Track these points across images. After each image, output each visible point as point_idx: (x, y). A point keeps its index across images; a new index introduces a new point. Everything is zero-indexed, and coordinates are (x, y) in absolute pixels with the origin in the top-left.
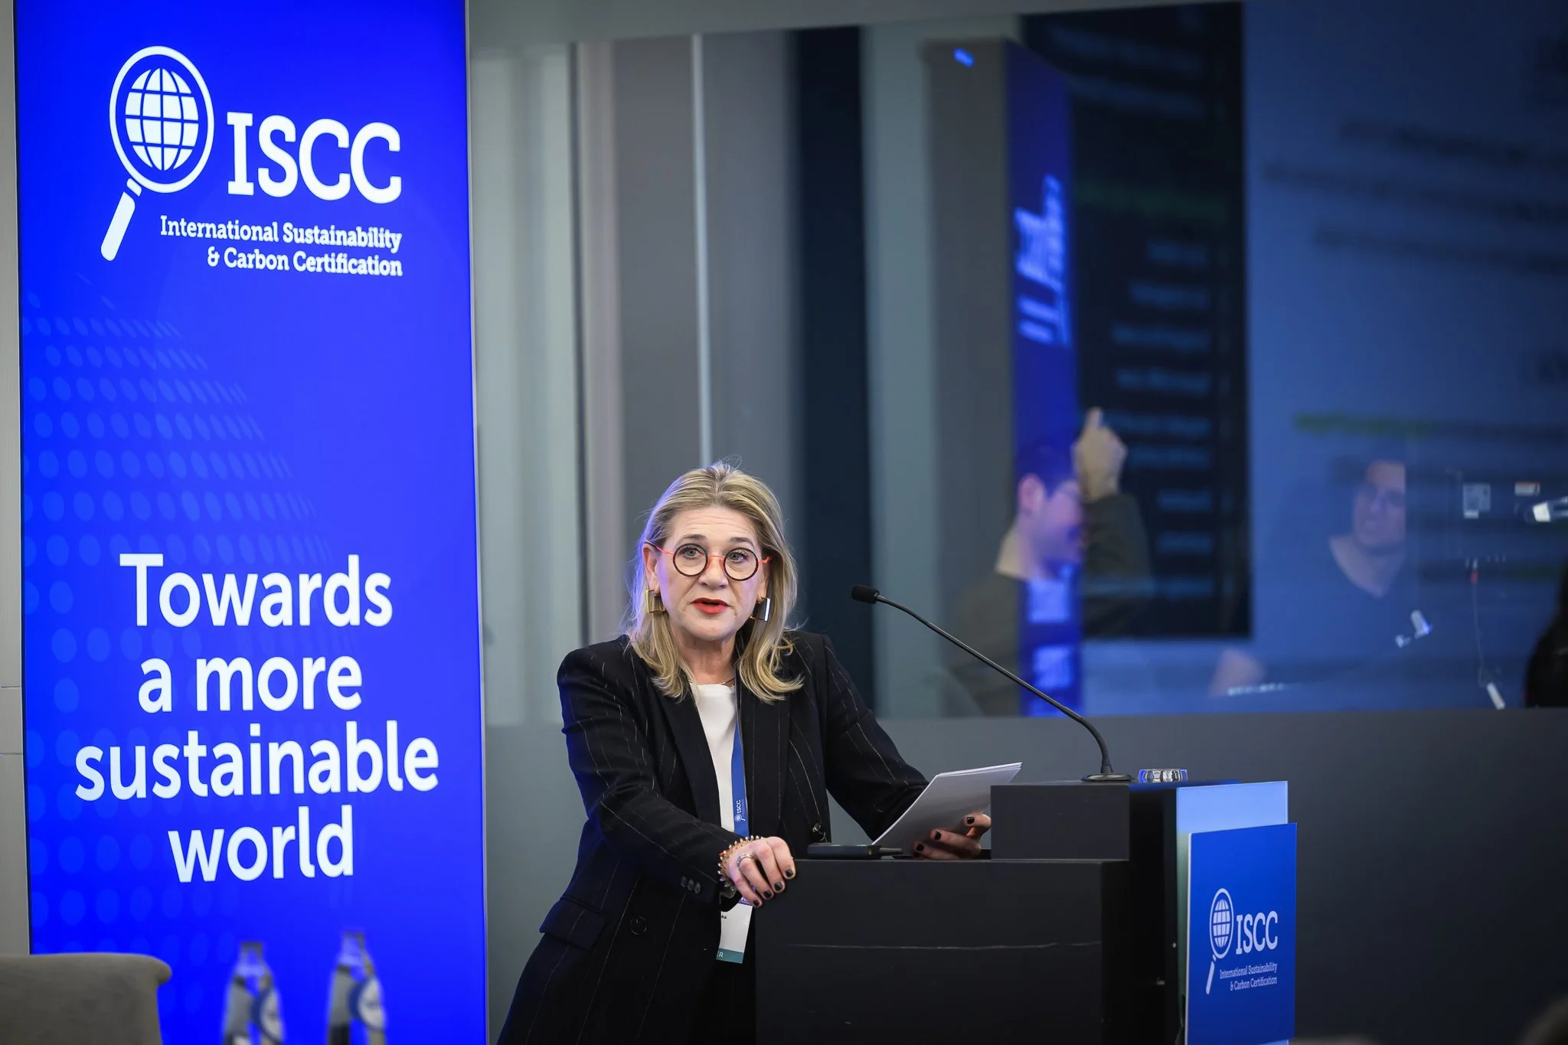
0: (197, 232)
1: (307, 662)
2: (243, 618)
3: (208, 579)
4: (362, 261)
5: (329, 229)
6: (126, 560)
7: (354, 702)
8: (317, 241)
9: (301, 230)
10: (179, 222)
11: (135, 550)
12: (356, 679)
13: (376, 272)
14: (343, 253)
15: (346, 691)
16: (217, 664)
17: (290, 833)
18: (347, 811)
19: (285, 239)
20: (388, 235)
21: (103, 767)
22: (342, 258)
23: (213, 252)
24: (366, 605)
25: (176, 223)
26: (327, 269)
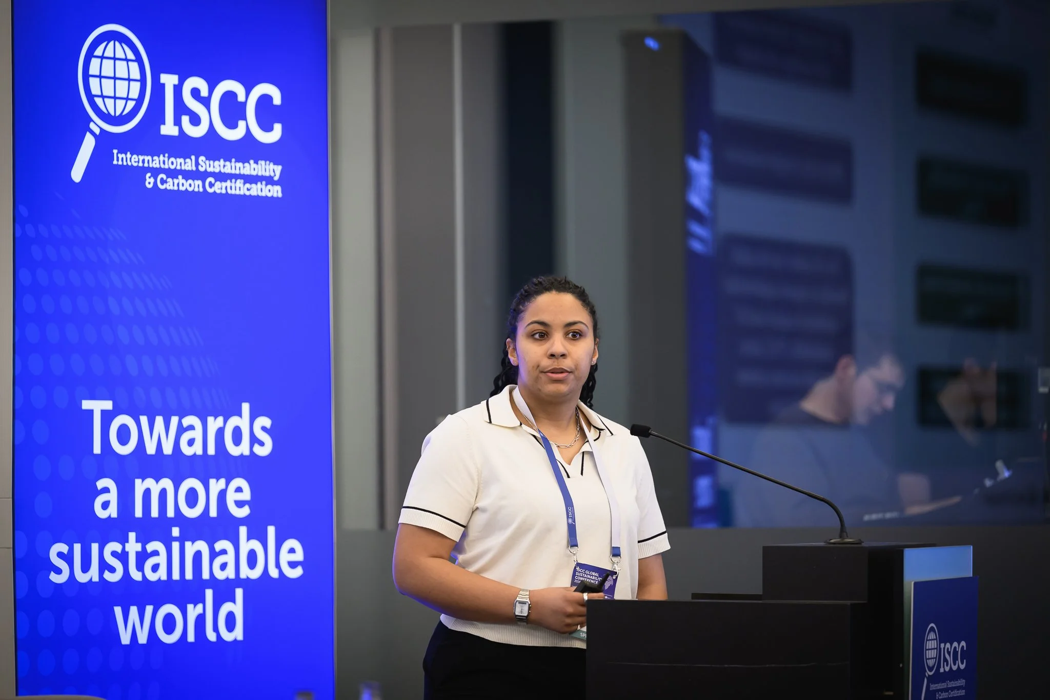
0: (138, 162)
1: (212, 482)
2: (168, 449)
3: (144, 420)
4: (254, 185)
5: (231, 162)
6: (86, 405)
7: (244, 512)
8: (223, 171)
9: (212, 162)
10: (126, 154)
11: (93, 397)
12: (246, 495)
13: (263, 194)
14: (241, 179)
15: (240, 504)
16: (150, 483)
17: (199, 608)
18: (239, 593)
19: (200, 168)
20: (272, 166)
21: (68, 558)
22: (240, 183)
23: (150, 178)
24: (254, 440)
25: (123, 155)
26: (229, 191)
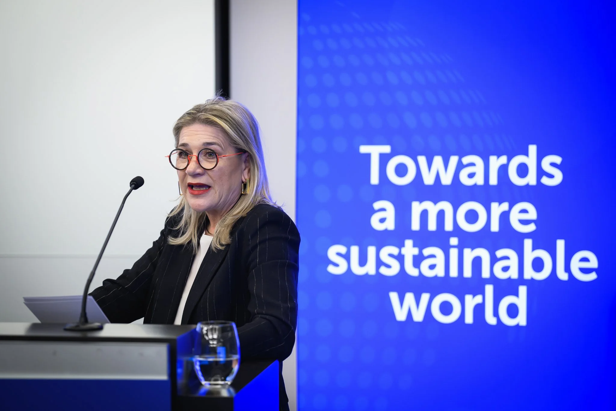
1: (494, 206)
2: (447, 179)
3: (422, 160)
6: (364, 149)
7: (532, 228)
11: (371, 143)
12: (533, 214)
15: (525, 222)
16: (428, 205)
17: (479, 299)
18: (523, 290)
21: (347, 257)
24: (541, 173)
